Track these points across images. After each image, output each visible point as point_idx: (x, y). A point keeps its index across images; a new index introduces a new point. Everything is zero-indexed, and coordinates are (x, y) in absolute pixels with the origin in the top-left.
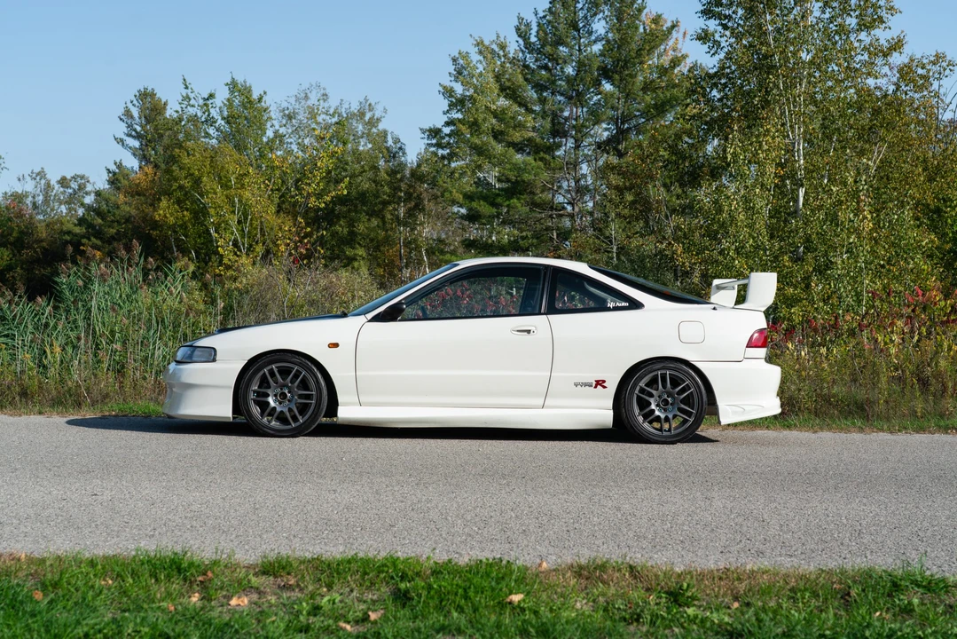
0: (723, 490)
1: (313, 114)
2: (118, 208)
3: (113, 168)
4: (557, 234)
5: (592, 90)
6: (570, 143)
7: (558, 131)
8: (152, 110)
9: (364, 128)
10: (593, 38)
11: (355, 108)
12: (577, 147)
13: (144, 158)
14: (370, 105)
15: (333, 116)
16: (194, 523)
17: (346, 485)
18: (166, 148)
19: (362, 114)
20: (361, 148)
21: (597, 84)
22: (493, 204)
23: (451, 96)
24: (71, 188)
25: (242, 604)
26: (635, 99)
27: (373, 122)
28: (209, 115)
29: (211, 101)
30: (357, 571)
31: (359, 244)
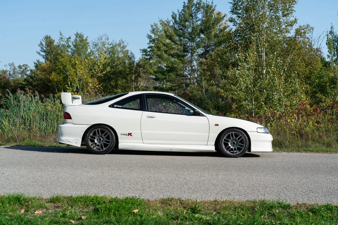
0: (223, 172)
1: (104, 44)
2: (38, 75)
3: (36, 62)
4: (185, 85)
5: (197, 37)
6: (190, 55)
7: (185, 50)
8: (49, 43)
9: (121, 49)
10: (197, 19)
11: (118, 42)
12: (192, 56)
13: (47, 59)
14: (123, 41)
15: (110, 45)
16: (34, 184)
17: (93, 170)
18: (54, 56)
19: (120, 44)
20: (120, 56)
21: (199, 35)
22: (164, 75)
23: (150, 38)
24: (22, 69)
25: (39, 213)
26: (211, 40)
27: (124, 47)
28: (68, 44)
29: (69, 40)
30: (83, 201)
31: (119, 88)
